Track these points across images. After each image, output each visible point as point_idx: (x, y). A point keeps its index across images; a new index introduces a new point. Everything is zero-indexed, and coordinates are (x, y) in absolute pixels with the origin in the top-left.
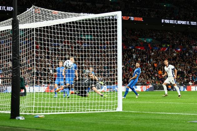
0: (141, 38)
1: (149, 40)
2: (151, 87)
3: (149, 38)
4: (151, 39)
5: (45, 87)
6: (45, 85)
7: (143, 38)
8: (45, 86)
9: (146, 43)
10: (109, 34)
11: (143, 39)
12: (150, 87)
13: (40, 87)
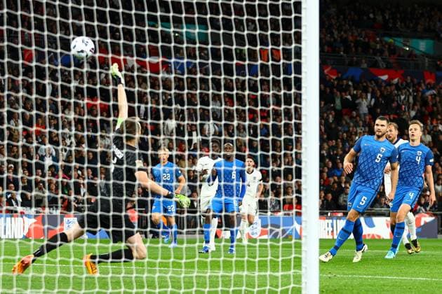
0: (391, 36)
1: (423, 45)
2: (426, 224)
3: (421, 38)
4: (431, 42)
5: (25, 218)
6: (26, 213)
7: (398, 36)
8: (29, 216)
9: (410, 54)
10: (269, 17)
11: (398, 42)
12: (422, 223)
13: (8, 219)
